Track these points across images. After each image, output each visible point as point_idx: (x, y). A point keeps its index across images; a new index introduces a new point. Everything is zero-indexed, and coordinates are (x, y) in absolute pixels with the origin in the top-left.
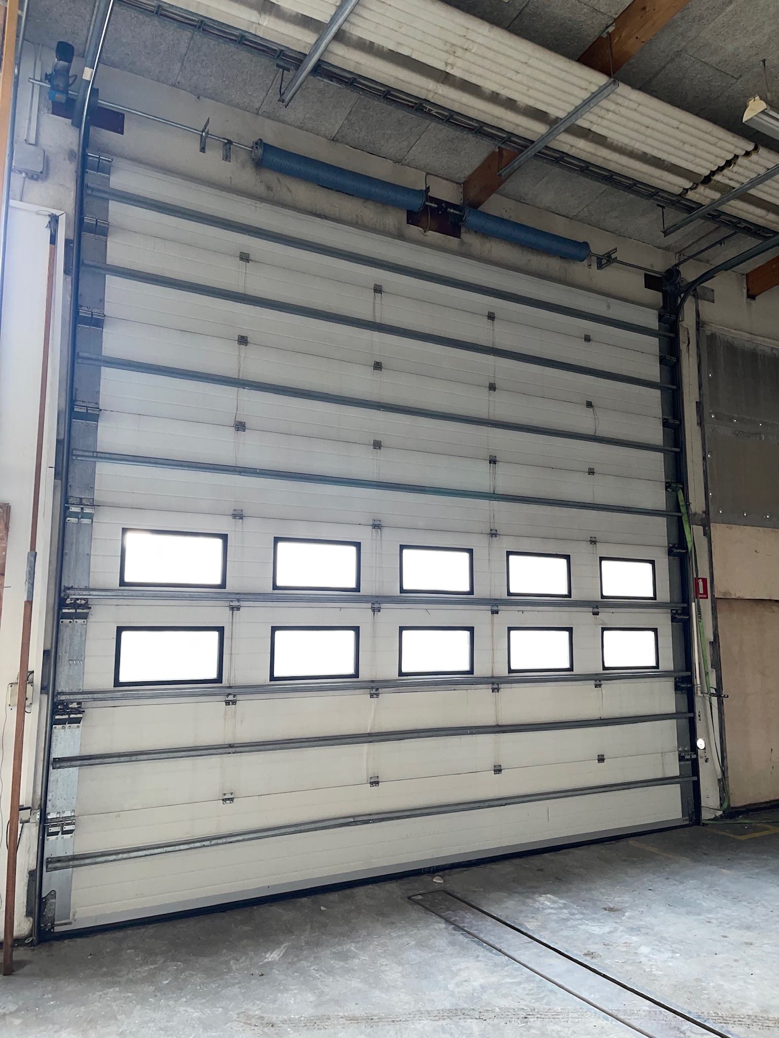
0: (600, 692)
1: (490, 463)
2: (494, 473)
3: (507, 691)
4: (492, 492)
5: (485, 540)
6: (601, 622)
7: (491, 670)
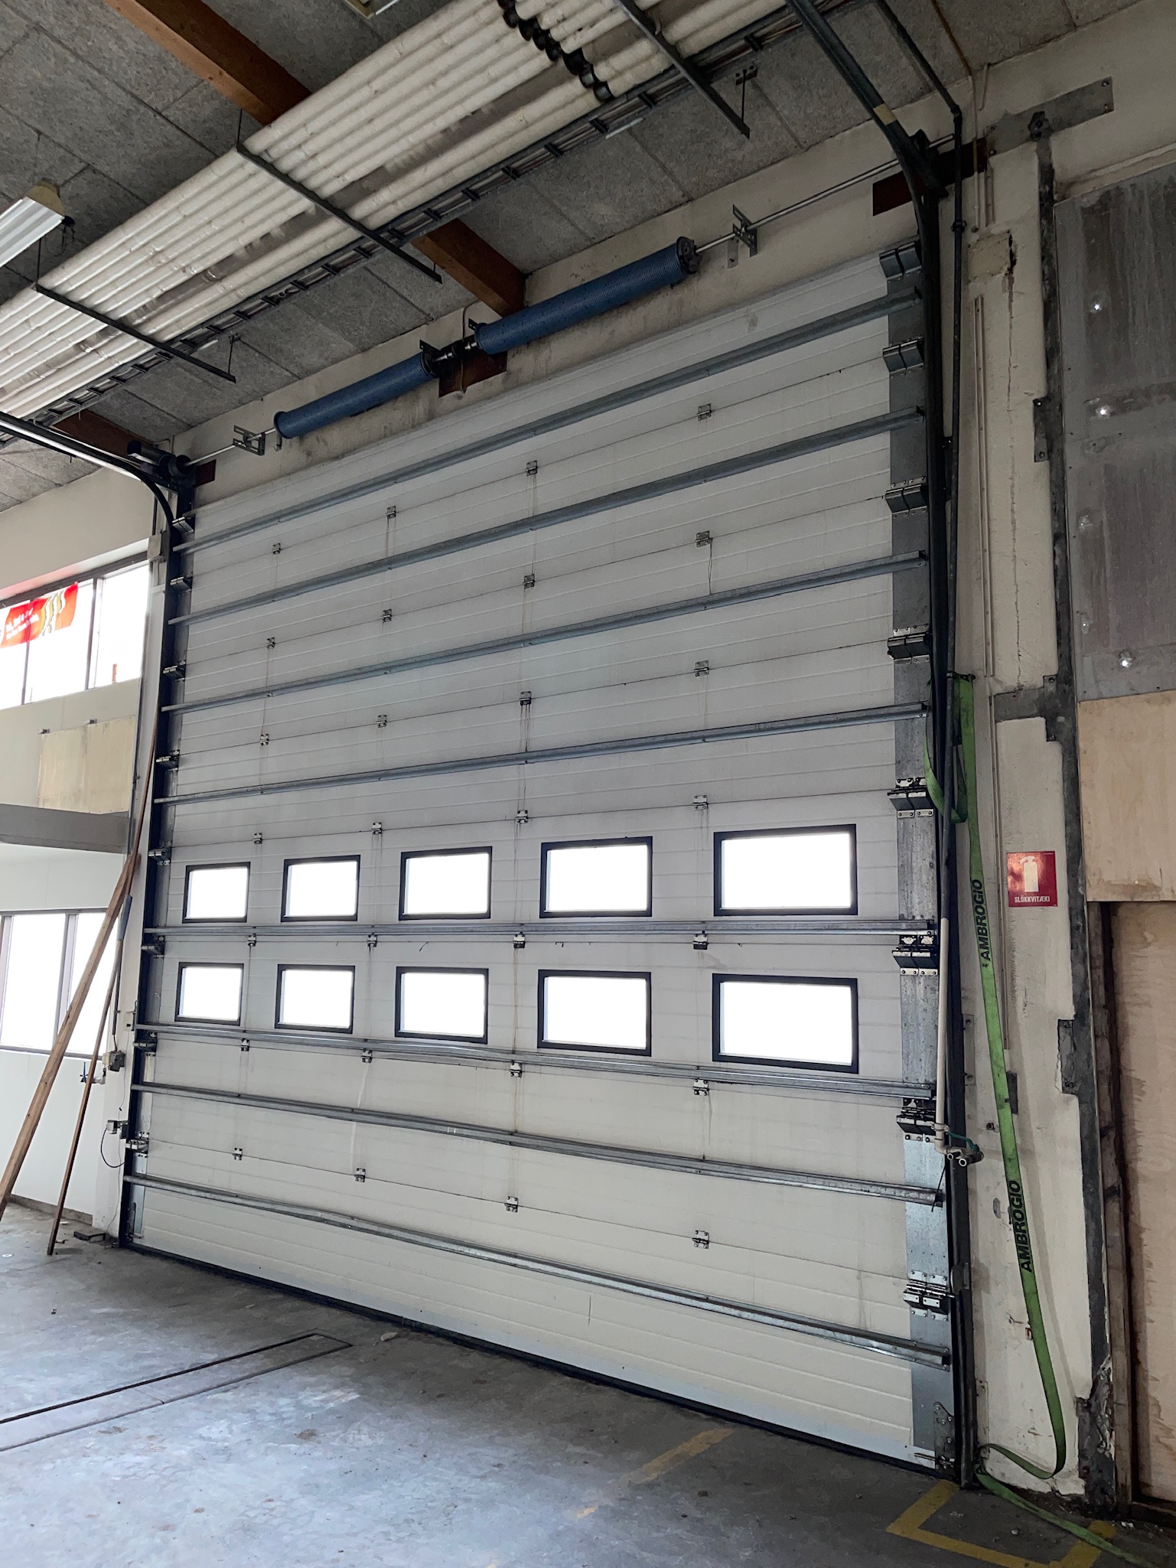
0: (707, 1104)
1: (522, 705)
2: (528, 720)
3: (534, 1079)
4: (524, 751)
5: (509, 828)
6: (712, 964)
7: (512, 1039)
